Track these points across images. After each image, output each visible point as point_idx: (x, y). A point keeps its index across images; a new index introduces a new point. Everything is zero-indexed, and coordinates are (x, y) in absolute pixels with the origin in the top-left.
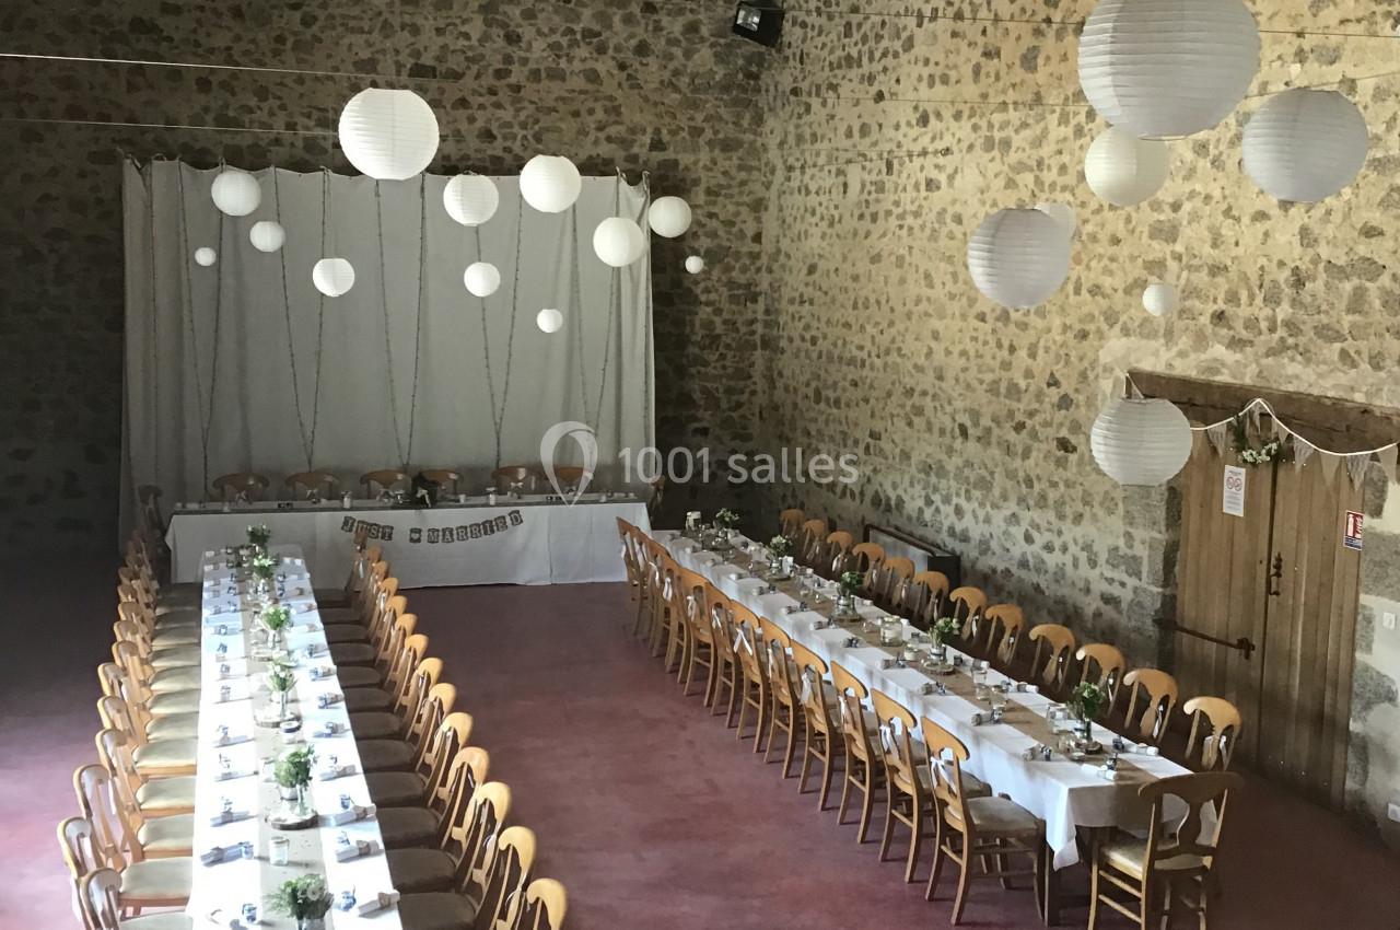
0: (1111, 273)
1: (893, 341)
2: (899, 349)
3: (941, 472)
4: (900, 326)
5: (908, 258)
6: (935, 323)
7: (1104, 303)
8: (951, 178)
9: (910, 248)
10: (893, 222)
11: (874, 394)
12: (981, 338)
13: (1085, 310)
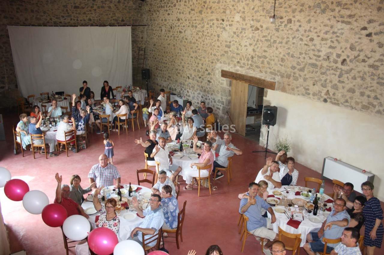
0: (218, 52)
1: (173, 60)
2: (174, 62)
3: (184, 84)
4: (174, 57)
5: (176, 45)
6: (182, 57)
7: (216, 57)
8: (185, 31)
9: (176, 43)
10: (172, 38)
11: (169, 69)
12: (192, 61)
13: (213, 58)
